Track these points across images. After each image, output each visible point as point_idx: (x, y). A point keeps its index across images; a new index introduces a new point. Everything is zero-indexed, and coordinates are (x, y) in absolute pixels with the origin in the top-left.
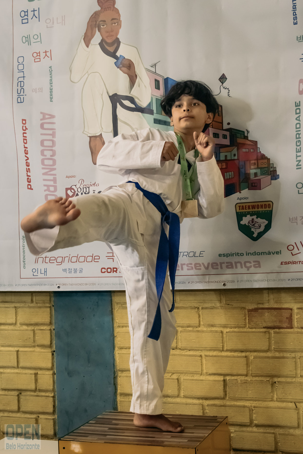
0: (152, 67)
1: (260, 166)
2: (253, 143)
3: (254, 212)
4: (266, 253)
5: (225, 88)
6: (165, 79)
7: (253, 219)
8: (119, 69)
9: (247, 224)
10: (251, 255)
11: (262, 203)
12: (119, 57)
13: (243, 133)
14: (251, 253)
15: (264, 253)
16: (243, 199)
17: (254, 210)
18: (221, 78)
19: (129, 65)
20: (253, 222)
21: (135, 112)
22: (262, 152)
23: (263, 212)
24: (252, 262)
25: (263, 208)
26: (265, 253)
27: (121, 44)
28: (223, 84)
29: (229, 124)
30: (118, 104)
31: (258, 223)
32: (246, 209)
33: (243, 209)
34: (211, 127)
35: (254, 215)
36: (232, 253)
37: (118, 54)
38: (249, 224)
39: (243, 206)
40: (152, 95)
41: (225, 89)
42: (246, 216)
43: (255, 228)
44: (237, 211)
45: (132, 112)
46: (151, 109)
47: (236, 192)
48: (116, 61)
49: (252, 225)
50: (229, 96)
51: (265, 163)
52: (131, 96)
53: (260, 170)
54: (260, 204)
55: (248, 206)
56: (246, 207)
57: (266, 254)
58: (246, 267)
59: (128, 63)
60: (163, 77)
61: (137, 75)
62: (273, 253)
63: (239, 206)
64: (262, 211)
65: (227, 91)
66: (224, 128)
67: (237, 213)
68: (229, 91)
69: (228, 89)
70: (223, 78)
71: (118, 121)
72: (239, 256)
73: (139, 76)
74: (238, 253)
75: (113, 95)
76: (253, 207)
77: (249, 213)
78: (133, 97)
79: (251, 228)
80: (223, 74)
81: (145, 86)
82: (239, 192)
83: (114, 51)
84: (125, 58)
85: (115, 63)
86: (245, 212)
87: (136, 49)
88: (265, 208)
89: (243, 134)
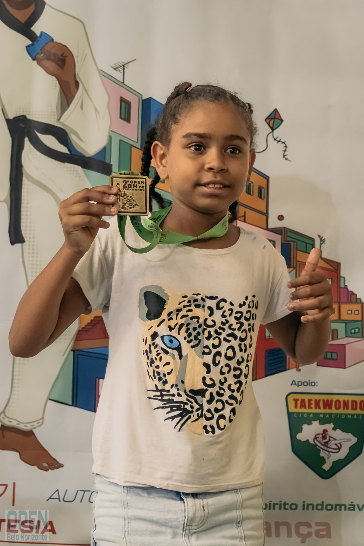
0: (115, 69)
1: (344, 316)
2: (330, 265)
3: (328, 416)
4: (345, 505)
5: (278, 139)
6: (143, 101)
7: (325, 431)
8: (35, 62)
9: (311, 441)
10: (313, 509)
11: (346, 398)
12: (38, 34)
13: (311, 242)
14: (313, 505)
15: (340, 506)
16: (304, 385)
17: (327, 411)
18: (270, 117)
19: (62, 58)
20: (324, 437)
21: (67, 164)
22: (350, 289)
23: (349, 417)
24: (313, 525)
25: (348, 409)
26: (343, 507)
27: (46, 7)
28: (275, 132)
29: (281, 218)
30: (26, 140)
31: (335, 440)
32: (310, 407)
33: (303, 406)
34: (242, 219)
35: (329, 423)
36: (272, 503)
37: (37, 28)
38: (316, 441)
39: (303, 401)
40: (111, 132)
41: (279, 141)
42: (310, 423)
43: (328, 451)
44: (290, 411)
45: (60, 163)
46: (107, 161)
47: (289, 369)
48: (29, 42)
49: (323, 443)
50: (286, 159)
51: (357, 312)
52: (62, 127)
53: (344, 324)
54: (342, 398)
55: (316, 400)
56: (312, 404)
57: (345, 510)
58: (298, 534)
59: (59, 53)
60: (140, 96)
61: (79, 81)
62: (361, 507)
63: (294, 400)
64: (346, 415)
65: (281, 146)
66: (270, 226)
67: (290, 415)
68: (286, 147)
69: (284, 143)
70: (274, 118)
71: (24, 179)
72: (287, 509)
73: (83, 85)
74: (285, 502)
75: (16, 119)
76: (328, 404)
77: (316, 417)
78: (64, 128)
79: (320, 451)
80: (276, 110)
81: (96, 110)
82: (295, 369)
83: (26, 22)
84: (52, 40)
85: (28, 48)
86: (309, 414)
87: (81, 24)
88: (352, 409)
89: (310, 244)
